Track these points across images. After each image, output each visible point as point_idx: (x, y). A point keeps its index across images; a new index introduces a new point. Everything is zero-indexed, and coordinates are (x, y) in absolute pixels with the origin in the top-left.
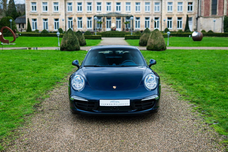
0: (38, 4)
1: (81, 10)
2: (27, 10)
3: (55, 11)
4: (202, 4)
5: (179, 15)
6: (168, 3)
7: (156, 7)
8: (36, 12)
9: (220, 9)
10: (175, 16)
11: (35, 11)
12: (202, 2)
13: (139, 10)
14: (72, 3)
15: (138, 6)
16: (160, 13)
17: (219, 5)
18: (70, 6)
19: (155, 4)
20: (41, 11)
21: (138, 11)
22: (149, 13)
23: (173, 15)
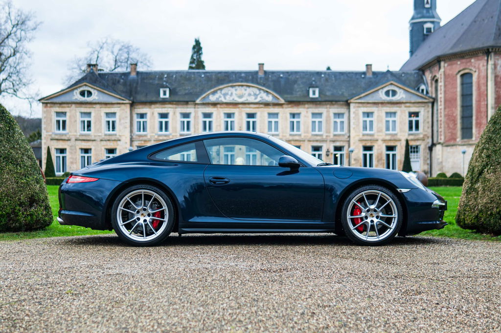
0: (70, 117)
1: (166, 129)
2: (45, 129)
3: (108, 133)
4: (439, 115)
5: (390, 140)
6: (364, 113)
7: (335, 122)
8: (65, 135)
9: (480, 127)
10: (380, 142)
11: (64, 132)
12: (439, 111)
13: (298, 129)
14: (146, 114)
15: (295, 120)
16: (346, 137)
17: (477, 118)
18: (142, 120)
19: (335, 118)
20: (76, 131)
21: (295, 132)
22: (321, 135)
23: (377, 140)
